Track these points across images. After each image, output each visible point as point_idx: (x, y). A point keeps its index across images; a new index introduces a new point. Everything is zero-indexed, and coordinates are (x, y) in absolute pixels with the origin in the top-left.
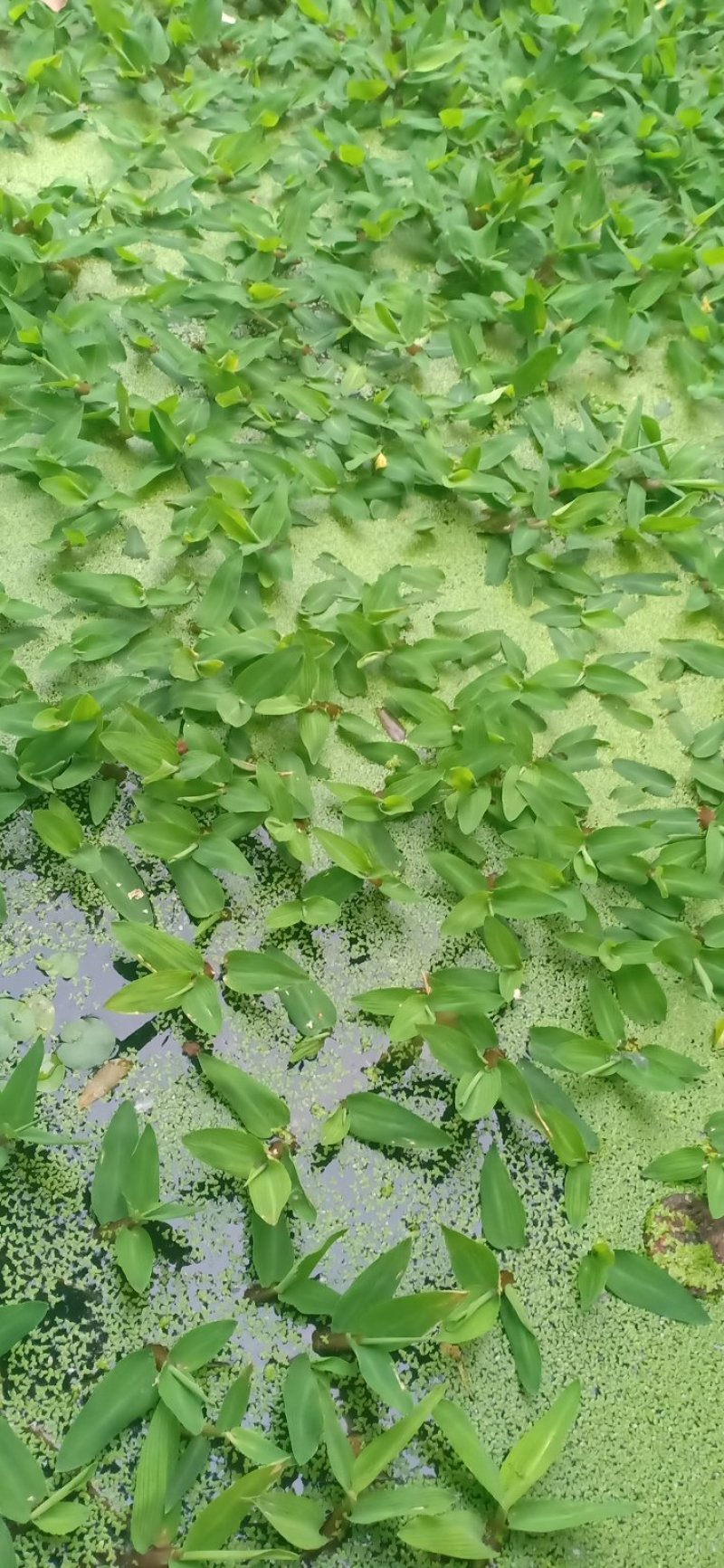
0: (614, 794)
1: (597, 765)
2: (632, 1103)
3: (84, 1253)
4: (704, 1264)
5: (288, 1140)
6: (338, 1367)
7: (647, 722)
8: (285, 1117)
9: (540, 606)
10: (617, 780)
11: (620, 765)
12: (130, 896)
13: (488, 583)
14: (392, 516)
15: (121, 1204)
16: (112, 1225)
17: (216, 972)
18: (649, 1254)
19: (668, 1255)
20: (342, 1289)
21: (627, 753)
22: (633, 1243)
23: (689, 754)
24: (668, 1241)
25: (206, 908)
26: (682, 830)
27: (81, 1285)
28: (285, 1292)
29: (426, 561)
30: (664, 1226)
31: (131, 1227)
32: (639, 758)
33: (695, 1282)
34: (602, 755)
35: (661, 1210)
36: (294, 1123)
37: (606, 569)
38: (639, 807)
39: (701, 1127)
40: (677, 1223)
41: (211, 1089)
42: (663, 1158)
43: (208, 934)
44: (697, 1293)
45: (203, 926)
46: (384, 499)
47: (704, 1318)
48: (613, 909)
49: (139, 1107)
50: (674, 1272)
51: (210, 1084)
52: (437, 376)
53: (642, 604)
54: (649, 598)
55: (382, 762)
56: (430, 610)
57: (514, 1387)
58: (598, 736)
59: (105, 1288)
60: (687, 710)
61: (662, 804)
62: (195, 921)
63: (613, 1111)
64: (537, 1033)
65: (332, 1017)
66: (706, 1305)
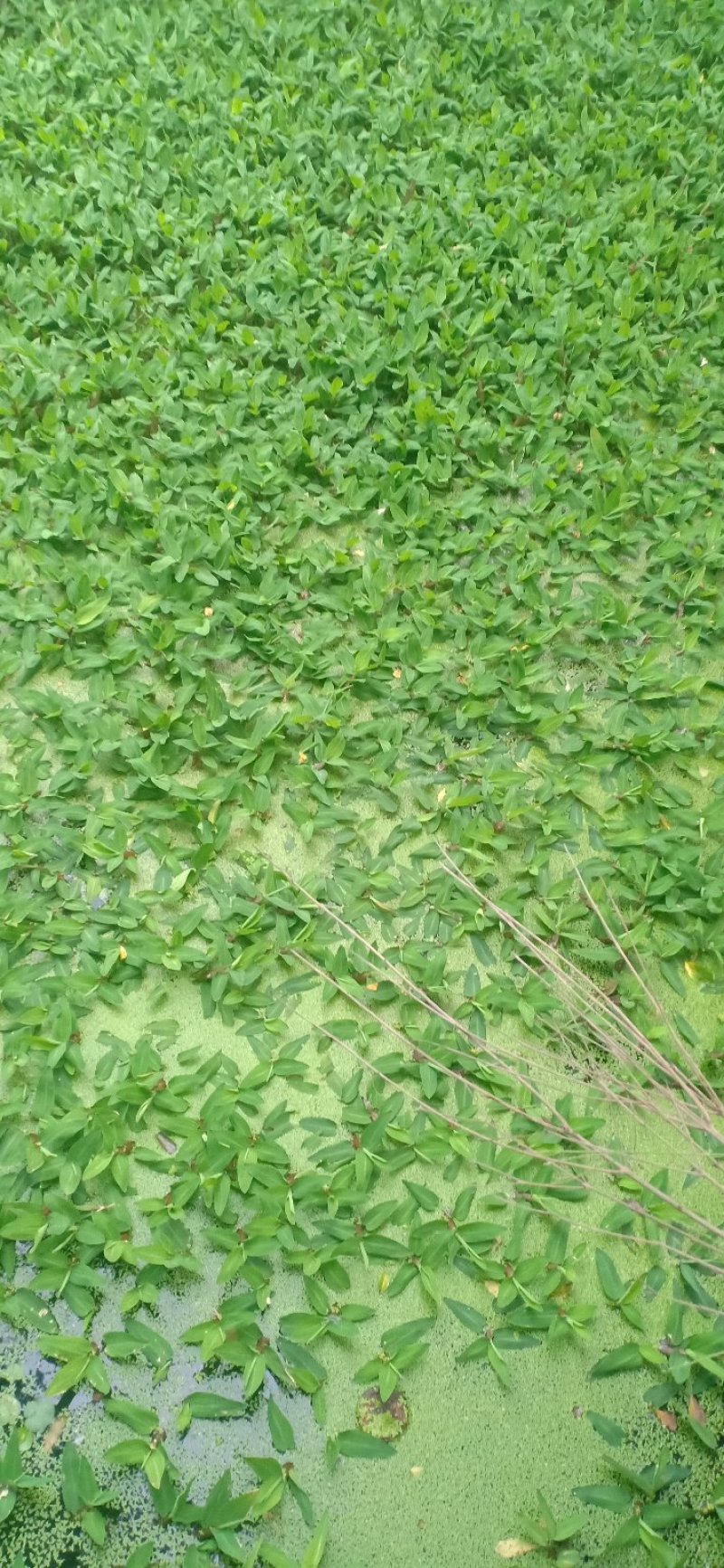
0: (304, 1145)
1: (290, 1128)
2: (341, 1342)
3: (69, 1531)
4: (388, 1422)
5: (161, 1431)
6: (209, 1545)
7: (315, 1087)
8: (156, 1420)
9: (240, 1023)
10: (306, 1134)
11: (306, 1123)
12: (40, 1314)
13: (206, 1017)
14: (137, 988)
15: (80, 1499)
16: (79, 1512)
17: (100, 1346)
18: (360, 1427)
19: (371, 1425)
20: (203, 1504)
21: (306, 1113)
22: (351, 1426)
23: (342, 1101)
24: (369, 1417)
25: (85, 1307)
26: (345, 1156)
27: (72, 1548)
28: (176, 1515)
29: (164, 1015)
30: (366, 1409)
31: (89, 1510)
32: (316, 1115)
33: (386, 1434)
34: (294, 1120)
35: (363, 1401)
36: (163, 1420)
37: (275, 980)
38: (320, 1148)
39: (379, 1342)
40: (373, 1405)
41: (115, 1417)
42: (361, 1370)
43: (90, 1324)
44: (387, 1441)
45: (87, 1321)
46: (131, 978)
47: (393, 1452)
48: (314, 1223)
49: (78, 1441)
50: (376, 1433)
51: (112, 1415)
52: (145, 867)
53: (299, 1001)
54: (303, 993)
55: (166, 1172)
56: (175, 1050)
57: (303, 1523)
58: (289, 1108)
59: (85, 1546)
60: (337, 1069)
61: (331, 1141)
62: (82, 1318)
63: (332, 1351)
64: (284, 1320)
65: (170, 1352)
66: (393, 1444)
